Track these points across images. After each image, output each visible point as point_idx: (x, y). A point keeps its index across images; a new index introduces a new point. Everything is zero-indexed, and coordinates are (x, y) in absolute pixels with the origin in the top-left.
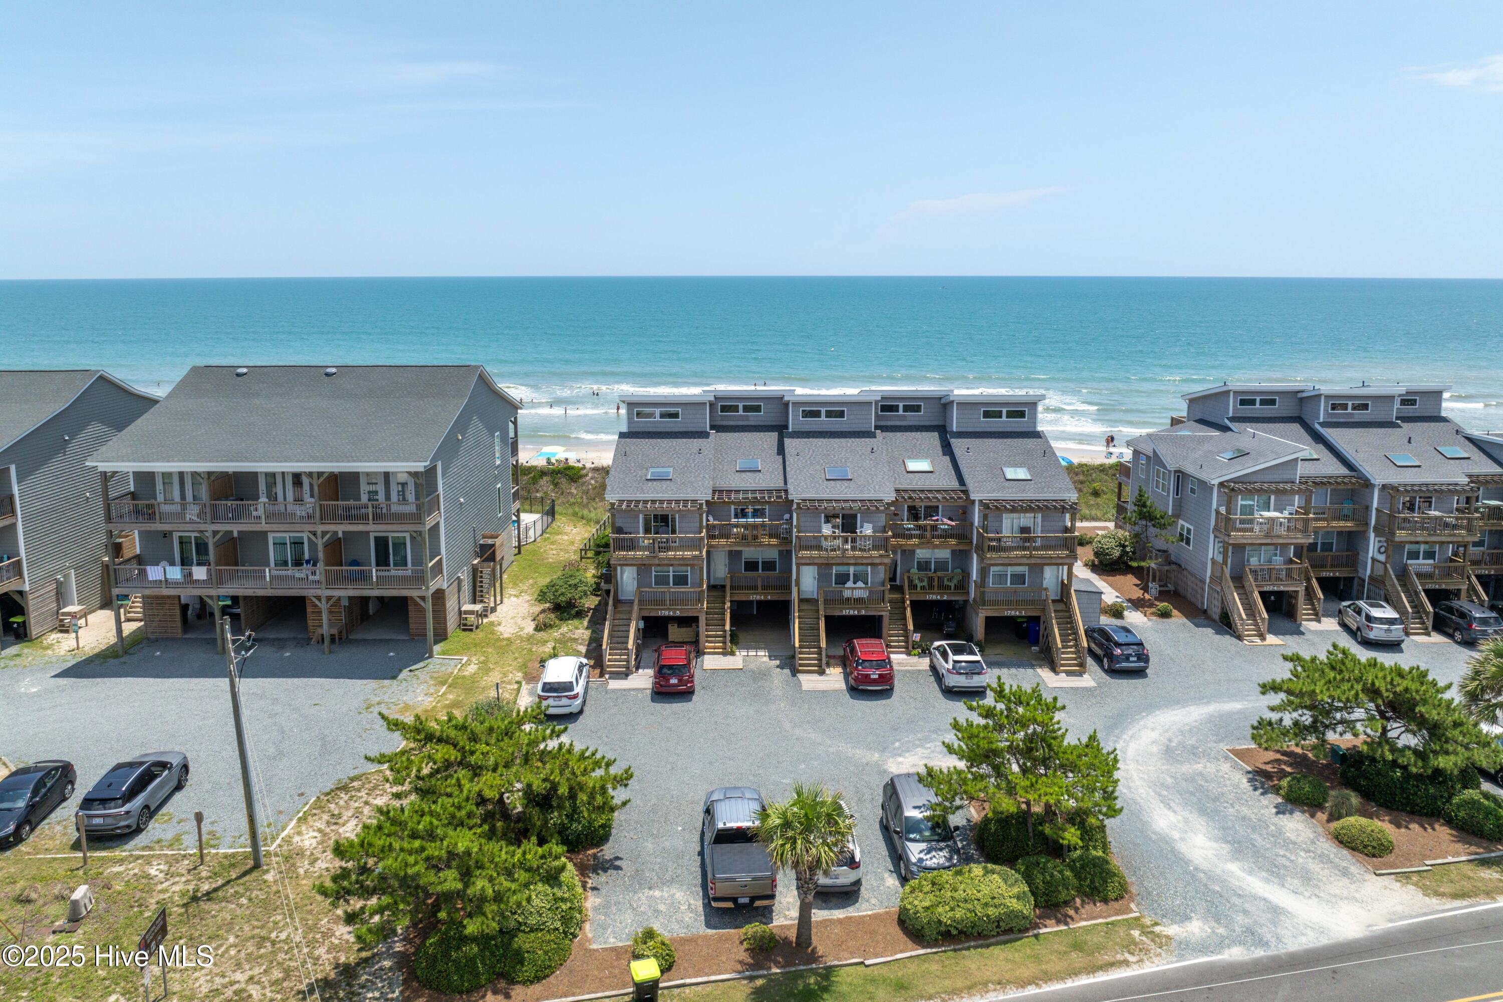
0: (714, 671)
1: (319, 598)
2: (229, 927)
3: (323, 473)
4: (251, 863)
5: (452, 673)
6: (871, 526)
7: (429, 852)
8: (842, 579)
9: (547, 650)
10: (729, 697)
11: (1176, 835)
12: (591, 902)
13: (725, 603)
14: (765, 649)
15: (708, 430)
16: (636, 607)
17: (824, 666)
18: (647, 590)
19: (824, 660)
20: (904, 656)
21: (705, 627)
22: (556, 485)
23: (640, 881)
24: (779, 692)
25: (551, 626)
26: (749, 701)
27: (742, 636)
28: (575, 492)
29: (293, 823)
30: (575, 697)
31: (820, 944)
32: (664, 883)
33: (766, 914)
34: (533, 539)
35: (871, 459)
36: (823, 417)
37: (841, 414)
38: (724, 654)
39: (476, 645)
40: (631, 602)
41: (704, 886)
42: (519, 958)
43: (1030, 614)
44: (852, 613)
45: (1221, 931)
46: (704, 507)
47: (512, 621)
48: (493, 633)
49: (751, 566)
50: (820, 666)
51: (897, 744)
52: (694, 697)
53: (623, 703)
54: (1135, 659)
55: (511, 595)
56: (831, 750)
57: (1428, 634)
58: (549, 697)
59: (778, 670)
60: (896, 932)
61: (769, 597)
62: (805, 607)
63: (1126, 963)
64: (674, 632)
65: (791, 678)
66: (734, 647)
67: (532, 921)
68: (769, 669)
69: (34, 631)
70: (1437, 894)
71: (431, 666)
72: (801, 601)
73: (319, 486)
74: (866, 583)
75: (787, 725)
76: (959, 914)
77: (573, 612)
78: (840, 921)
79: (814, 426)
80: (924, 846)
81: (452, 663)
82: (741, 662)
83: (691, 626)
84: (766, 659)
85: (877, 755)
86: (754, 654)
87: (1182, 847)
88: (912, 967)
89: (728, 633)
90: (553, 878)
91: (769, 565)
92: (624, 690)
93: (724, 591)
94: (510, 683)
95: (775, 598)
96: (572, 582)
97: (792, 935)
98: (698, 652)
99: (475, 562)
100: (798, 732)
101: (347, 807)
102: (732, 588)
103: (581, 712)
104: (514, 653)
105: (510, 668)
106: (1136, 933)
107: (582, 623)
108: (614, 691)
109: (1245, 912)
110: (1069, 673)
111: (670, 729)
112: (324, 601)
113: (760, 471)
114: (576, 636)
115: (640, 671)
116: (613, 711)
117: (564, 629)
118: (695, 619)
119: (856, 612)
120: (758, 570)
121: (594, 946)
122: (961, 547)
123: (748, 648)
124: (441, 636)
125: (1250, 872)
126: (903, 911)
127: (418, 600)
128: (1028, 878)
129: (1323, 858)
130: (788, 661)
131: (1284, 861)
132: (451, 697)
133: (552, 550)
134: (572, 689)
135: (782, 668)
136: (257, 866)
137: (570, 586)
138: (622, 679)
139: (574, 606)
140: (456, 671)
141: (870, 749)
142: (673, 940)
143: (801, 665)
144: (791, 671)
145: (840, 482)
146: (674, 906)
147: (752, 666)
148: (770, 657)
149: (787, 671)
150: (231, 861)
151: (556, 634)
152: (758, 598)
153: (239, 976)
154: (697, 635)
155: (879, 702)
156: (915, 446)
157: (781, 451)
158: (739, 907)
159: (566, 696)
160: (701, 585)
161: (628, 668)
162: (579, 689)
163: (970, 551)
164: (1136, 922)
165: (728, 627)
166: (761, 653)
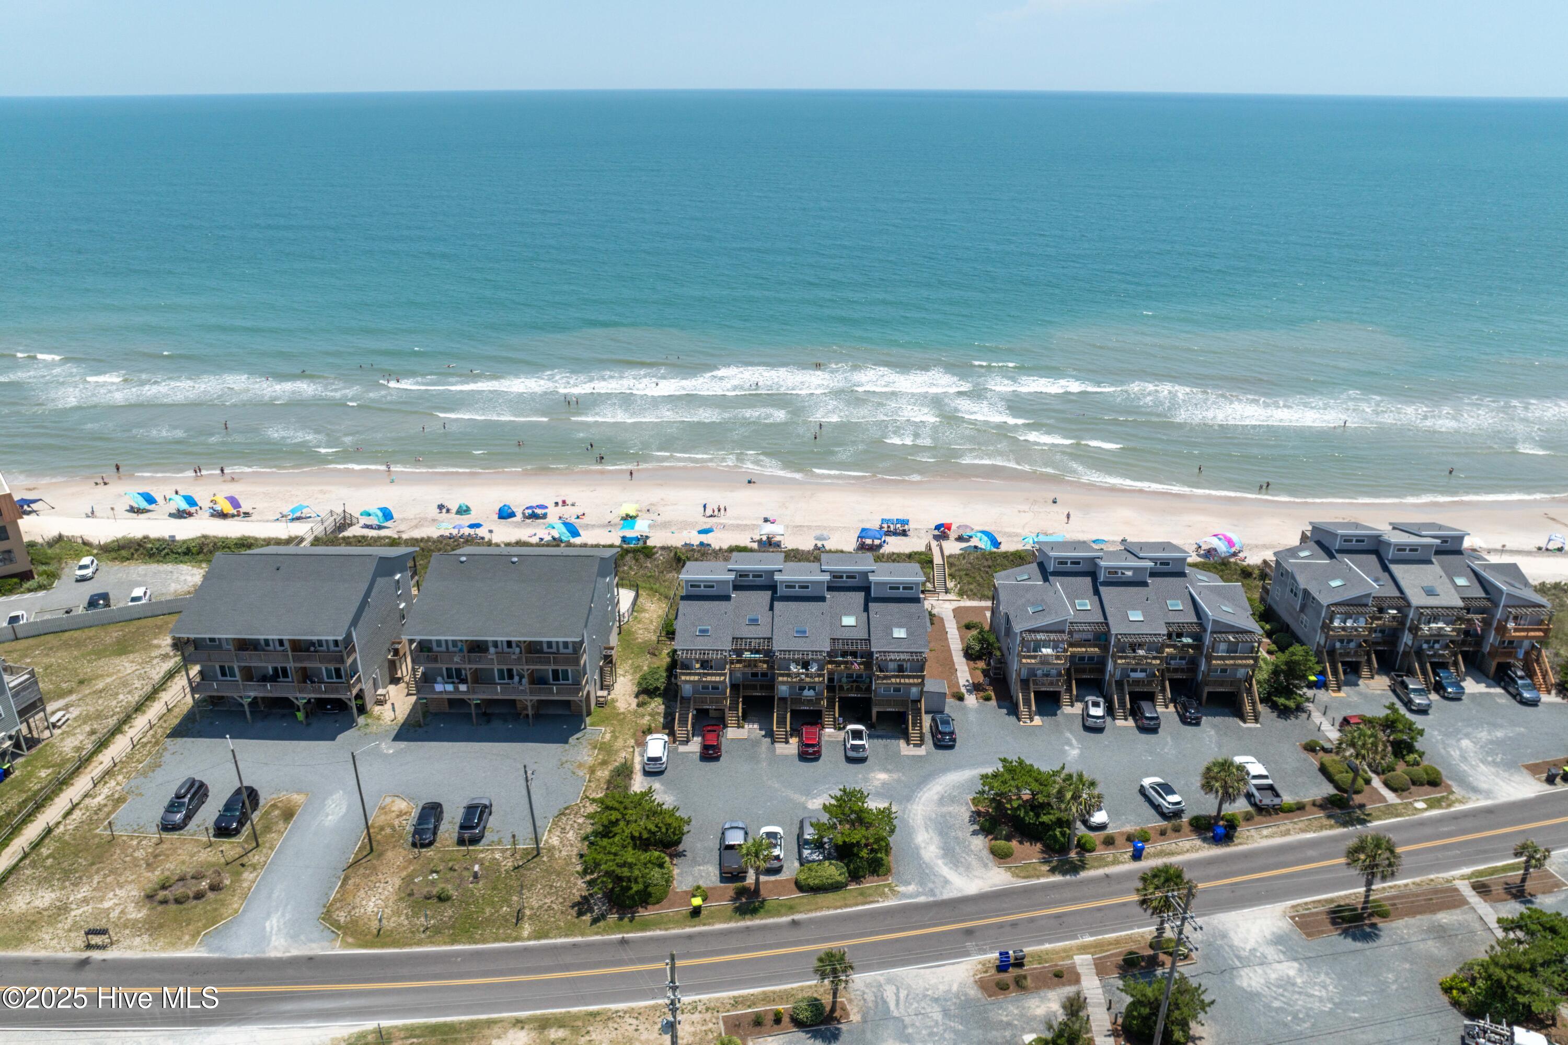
0: (732, 738)
1: (525, 700)
2: (536, 880)
3: (526, 641)
4: (535, 853)
5: (598, 739)
7: (617, 861)
8: (802, 688)
9: (645, 722)
10: (738, 756)
11: (923, 845)
12: (676, 871)
13: (739, 697)
14: (758, 724)
16: (692, 702)
17: (788, 737)
18: (698, 696)
19: (788, 734)
20: (832, 730)
21: (729, 712)
22: (637, 560)
23: (695, 862)
24: (764, 756)
25: (645, 704)
26: (749, 762)
27: (747, 716)
28: (649, 565)
29: (546, 833)
30: (663, 763)
31: (763, 892)
32: (704, 863)
33: (744, 879)
34: (627, 619)
37: (807, 587)
38: (738, 727)
39: (607, 718)
40: (690, 699)
41: (720, 864)
42: (650, 895)
43: (900, 710)
44: (805, 708)
45: (920, 890)
47: (624, 697)
48: (614, 708)
49: (754, 676)
50: (786, 737)
52: (721, 759)
53: (686, 761)
54: (948, 740)
57: (1126, 719)
58: (651, 764)
59: (764, 737)
60: (793, 886)
61: (763, 694)
62: (781, 702)
63: (878, 901)
64: (712, 713)
65: (770, 745)
66: (743, 723)
67: (655, 882)
68: (759, 737)
69: (369, 707)
70: (1018, 876)
71: (587, 735)
72: (779, 699)
74: (815, 691)
75: (765, 777)
76: (817, 882)
78: (773, 882)
79: (791, 594)
80: (809, 851)
81: (597, 732)
82: (746, 732)
83: (721, 714)
84: (759, 730)
85: (804, 798)
86: (753, 727)
87: (923, 852)
88: (797, 901)
89: (741, 714)
90: (661, 866)
91: (764, 675)
92: (687, 753)
93: (739, 690)
94: (629, 747)
95: (766, 694)
96: (656, 677)
97: (753, 887)
98: (725, 727)
99: (601, 664)
100: (770, 782)
101: (567, 824)
102: (743, 688)
103: (666, 769)
104: (628, 725)
105: (627, 736)
106: (886, 890)
107: (662, 701)
108: (682, 753)
109: (934, 882)
110: (915, 745)
112: (528, 701)
115: (694, 740)
116: (682, 766)
117: (651, 705)
118: (724, 709)
119: (808, 708)
120: (758, 677)
121: (678, 890)
123: (750, 724)
124: (588, 712)
125: (946, 865)
126: (797, 879)
127: (578, 701)
128: (847, 866)
129: (980, 859)
130: (770, 735)
131: (963, 860)
132: (600, 757)
133: (640, 629)
134: (661, 760)
135: (766, 737)
136: (538, 854)
137: (652, 681)
138: (685, 744)
139: (656, 691)
140: (600, 738)
141: (802, 794)
142: (707, 888)
143: (776, 738)
144: (770, 741)
145: (802, 638)
146: (708, 873)
147: (752, 735)
148: (761, 729)
149: (768, 739)
150: (526, 852)
151: (648, 711)
152: (757, 693)
153: (547, 901)
154: (725, 717)
155: (812, 764)
156: (849, 604)
158: (733, 876)
159: (659, 763)
160: (726, 692)
161: (688, 736)
162: (664, 759)
164: (889, 885)
165: (740, 710)
166: (757, 727)
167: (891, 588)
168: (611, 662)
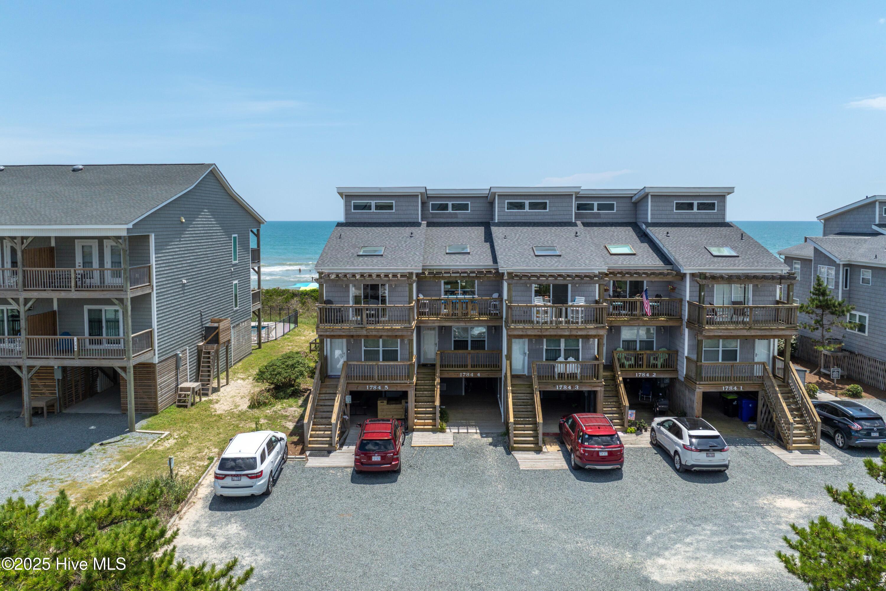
0: (423, 448)
1: (20, 367)
3: (27, 238)
5: (146, 447)
6: (583, 299)
8: (553, 355)
10: (438, 477)
13: (435, 380)
14: (475, 426)
15: (420, 221)
16: (342, 381)
17: (540, 443)
18: (356, 363)
19: (540, 437)
21: (414, 404)
22: (304, 304)
24: (494, 472)
25: (265, 404)
26: (461, 482)
27: (452, 414)
30: (259, 475)
34: (274, 338)
35: (576, 241)
36: (527, 209)
37: (543, 206)
38: (434, 431)
39: (184, 420)
40: (338, 377)
43: (748, 389)
44: (565, 388)
46: (414, 278)
47: (231, 399)
48: (207, 409)
49: (461, 345)
50: (537, 444)
51: (649, 538)
52: (400, 478)
53: (318, 483)
54: (876, 434)
55: (239, 378)
56: (568, 547)
58: (226, 475)
59: (491, 447)
61: (479, 375)
62: (517, 382)
64: (383, 407)
65: (505, 457)
66: (444, 425)
68: (481, 447)
71: (127, 440)
72: (513, 377)
73: (23, 252)
74: (577, 359)
75: (508, 513)
77: (289, 391)
79: (519, 217)
81: (151, 437)
82: (451, 439)
83: (401, 403)
84: (478, 436)
85: (628, 555)
86: (465, 431)
89: (438, 409)
91: (478, 344)
92: (323, 468)
93: (434, 369)
94: (201, 459)
95: (485, 375)
96: (290, 363)
98: (407, 428)
99: (201, 344)
100: (522, 521)
102: (442, 366)
103: (267, 494)
104: (218, 428)
105: (208, 444)
107: (297, 402)
108: (312, 469)
110: (803, 451)
111: (367, 517)
112: (25, 370)
113: (469, 253)
114: (288, 414)
115: (345, 448)
116: (305, 493)
117: (278, 406)
118: (404, 395)
119: (570, 388)
120: (467, 349)
122: (671, 324)
123: (458, 426)
124: (151, 410)
127: (119, 370)
130: (500, 438)
132: (129, 473)
133: (289, 346)
134: (254, 467)
135: (495, 446)
137: (287, 366)
138: (323, 456)
139: (293, 386)
140: (151, 445)
141: (617, 546)
143: (516, 442)
144: (505, 449)
145: (549, 258)
147: (463, 444)
148: (481, 434)
149: (501, 449)
151: (268, 411)
152: (468, 375)
154: (406, 411)
155: (610, 484)
156: (613, 236)
157: (489, 238)
159: (247, 475)
160: (411, 359)
161: (331, 444)
162: (265, 467)
163: (680, 327)
165: (437, 403)
166: (472, 430)
167: (680, 206)
168: (216, 340)
